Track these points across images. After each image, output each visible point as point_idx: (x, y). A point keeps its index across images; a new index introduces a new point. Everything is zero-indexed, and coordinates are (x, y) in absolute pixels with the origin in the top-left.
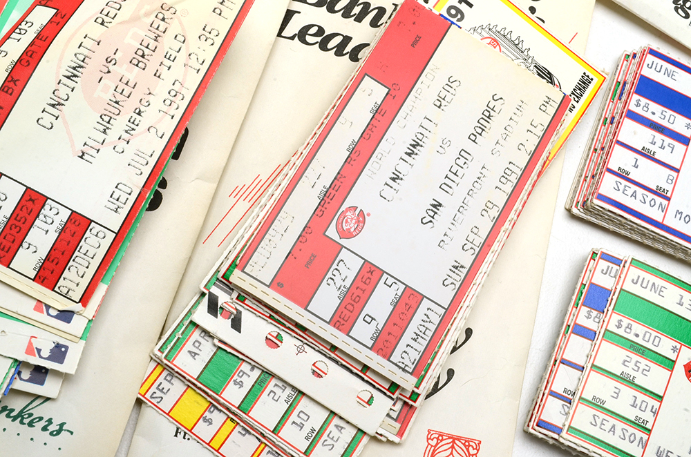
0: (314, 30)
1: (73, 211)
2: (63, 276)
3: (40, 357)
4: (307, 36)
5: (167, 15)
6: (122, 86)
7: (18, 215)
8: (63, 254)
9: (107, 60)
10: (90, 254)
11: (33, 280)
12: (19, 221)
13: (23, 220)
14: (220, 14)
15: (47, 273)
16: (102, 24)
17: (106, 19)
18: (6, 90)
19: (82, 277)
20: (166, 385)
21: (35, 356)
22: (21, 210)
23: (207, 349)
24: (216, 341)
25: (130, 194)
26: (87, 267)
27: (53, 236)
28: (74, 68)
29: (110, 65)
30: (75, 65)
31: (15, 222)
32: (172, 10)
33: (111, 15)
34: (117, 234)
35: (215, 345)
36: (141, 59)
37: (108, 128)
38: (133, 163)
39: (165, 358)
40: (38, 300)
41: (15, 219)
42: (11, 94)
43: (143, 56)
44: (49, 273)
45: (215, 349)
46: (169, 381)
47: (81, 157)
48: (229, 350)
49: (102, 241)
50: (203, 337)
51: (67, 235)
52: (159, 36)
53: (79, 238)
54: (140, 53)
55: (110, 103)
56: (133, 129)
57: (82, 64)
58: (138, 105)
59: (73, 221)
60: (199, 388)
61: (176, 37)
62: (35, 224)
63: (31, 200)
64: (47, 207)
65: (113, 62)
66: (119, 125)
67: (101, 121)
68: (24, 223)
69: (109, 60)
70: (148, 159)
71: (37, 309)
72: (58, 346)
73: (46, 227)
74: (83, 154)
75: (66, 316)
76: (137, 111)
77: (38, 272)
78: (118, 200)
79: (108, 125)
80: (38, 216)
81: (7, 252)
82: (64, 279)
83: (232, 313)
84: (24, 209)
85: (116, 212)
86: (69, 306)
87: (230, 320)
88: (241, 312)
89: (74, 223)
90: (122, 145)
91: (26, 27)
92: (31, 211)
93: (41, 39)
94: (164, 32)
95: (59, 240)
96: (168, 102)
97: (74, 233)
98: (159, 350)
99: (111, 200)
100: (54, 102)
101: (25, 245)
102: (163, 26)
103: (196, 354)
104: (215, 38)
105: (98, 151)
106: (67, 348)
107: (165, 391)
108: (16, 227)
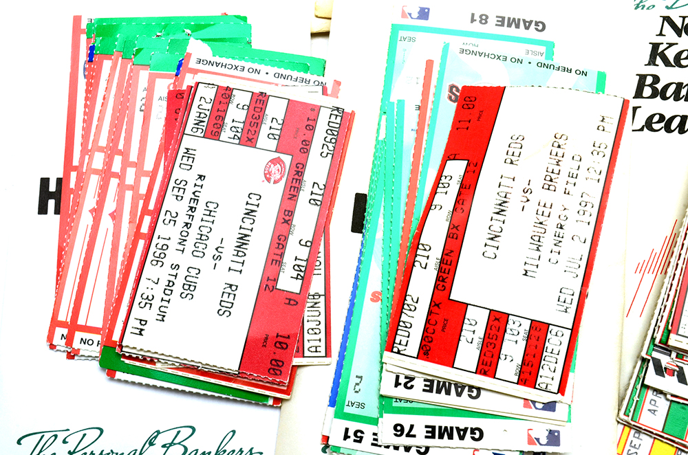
0: (656, 118)
1: (532, 320)
2: (540, 374)
3: (541, 444)
4: (653, 125)
5: (561, 142)
6: (541, 209)
7: (489, 334)
8: (534, 357)
9: (524, 191)
10: (556, 351)
11: (517, 383)
12: (492, 339)
13: (495, 337)
14: (604, 130)
15: (526, 376)
16: (512, 163)
17: (514, 159)
18: (451, 236)
19: (554, 372)
20: (636, 442)
21: (536, 444)
22: (491, 329)
23: (663, 404)
24: (669, 397)
25: (573, 295)
26: (556, 363)
27: (522, 344)
28: (500, 205)
29: (527, 195)
30: (500, 202)
31: (489, 340)
32: (564, 137)
33: (517, 154)
34: (572, 330)
35: (668, 400)
36: (550, 183)
37: (540, 246)
38: (567, 269)
39: (632, 420)
40: (525, 399)
41: (489, 338)
42: (456, 239)
43: (551, 180)
44: (528, 374)
45: (669, 403)
46: (638, 438)
47: (525, 275)
48: (682, 401)
49: (562, 339)
50: (656, 395)
51: (533, 341)
52: (559, 161)
53: (544, 341)
54: (548, 178)
55: (536, 225)
56: (560, 242)
57: (505, 200)
58: (559, 221)
59: (534, 328)
60: (667, 439)
61: (573, 157)
62: (505, 338)
63: (496, 319)
64: (510, 322)
65: (529, 191)
66: (548, 241)
67: (532, 241)
68: (496, 340)
69: (525, 191)
70: (580, 263)
71: (526, 406)
72: (551, 432)
73: (514, 338)
74: (526, 271)
75: (550, 406)
76: (559, 226)
77: (519, 376)
78: (565, 302)
79: (539, 243)
80: (505, 331)
81: (490, 366)
82: (541, 377)
83: (674, 371)
84: (493, 328)
85: (566, 312)
86: (551, 398)
87: (676, 376)
88: (682, 368)
89: (536, 329)
90: (554, 257)
91: (447, 181)
92: (499, 328)
93: (465, 188)
94: (563, 157)
95: (528, 346)
96: (581, 212)
97: (538, 338)
98: (624, 414)
99: (559, 303)
100: (492, 236)
101: (502, 357)
102: (560, 152)
103: (655, 411)
104: (605, 151)
105: (537, 266)
106: (558, 432)
107: (637, 446)
108: (491, 344)
